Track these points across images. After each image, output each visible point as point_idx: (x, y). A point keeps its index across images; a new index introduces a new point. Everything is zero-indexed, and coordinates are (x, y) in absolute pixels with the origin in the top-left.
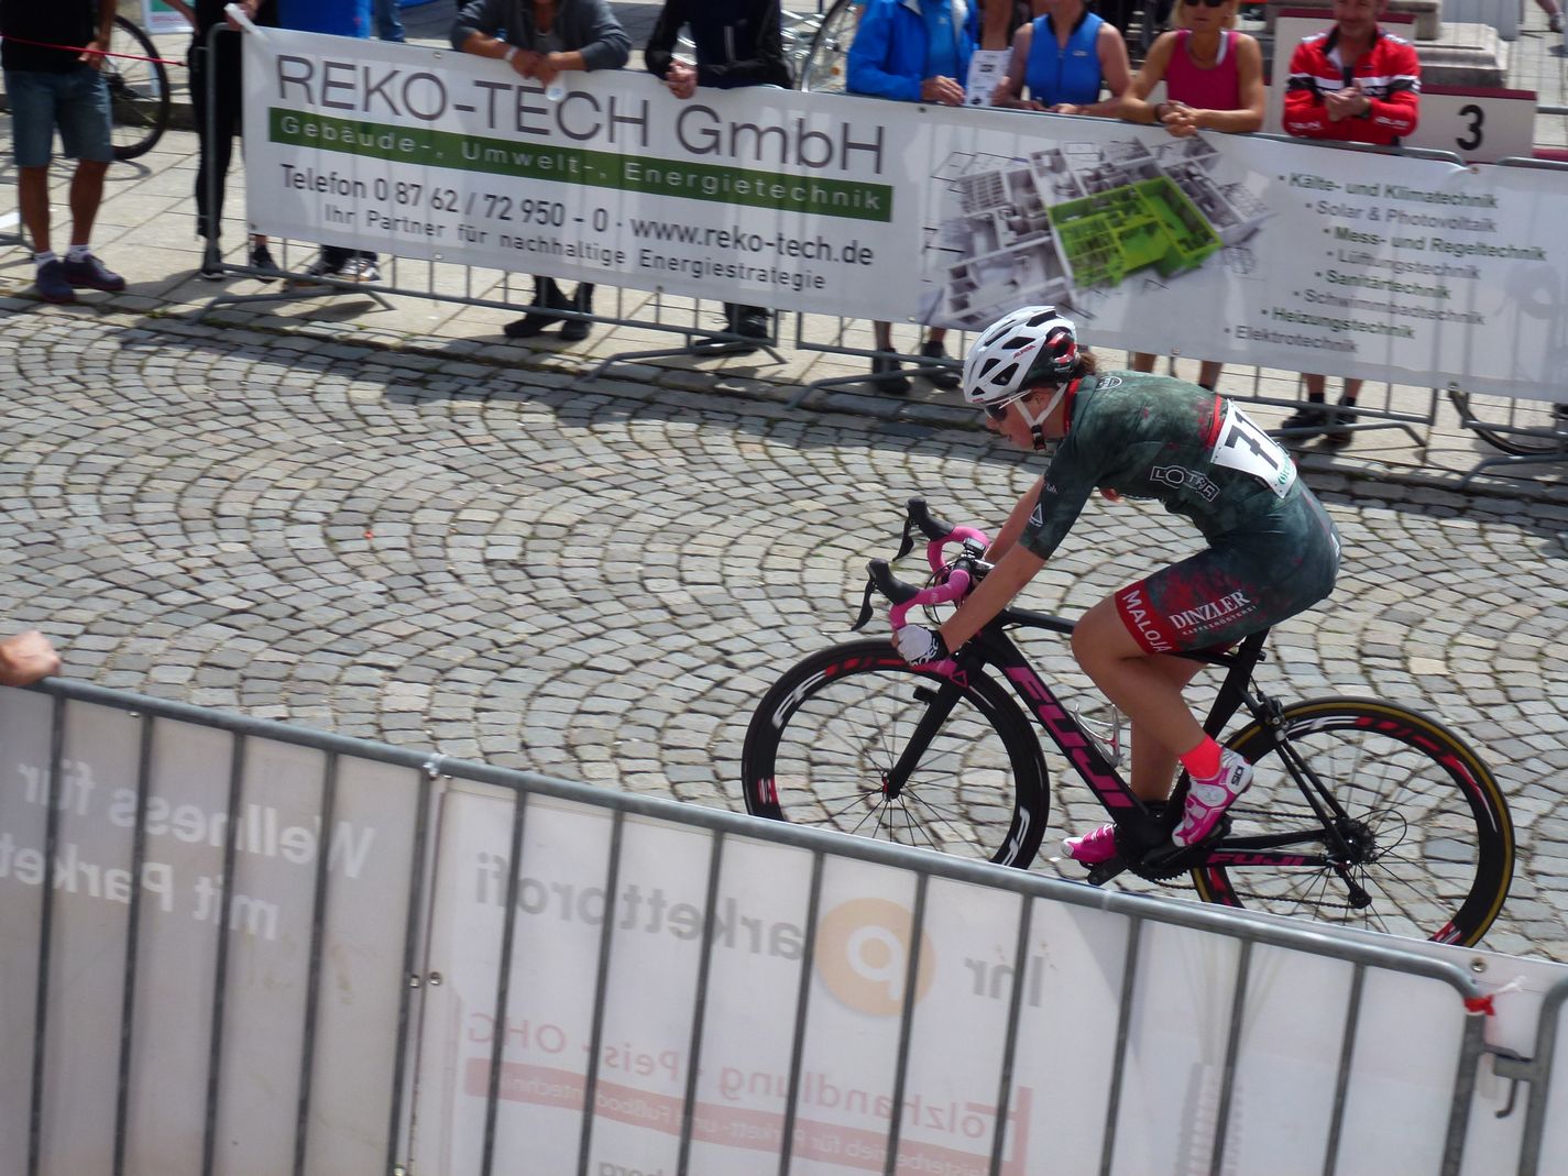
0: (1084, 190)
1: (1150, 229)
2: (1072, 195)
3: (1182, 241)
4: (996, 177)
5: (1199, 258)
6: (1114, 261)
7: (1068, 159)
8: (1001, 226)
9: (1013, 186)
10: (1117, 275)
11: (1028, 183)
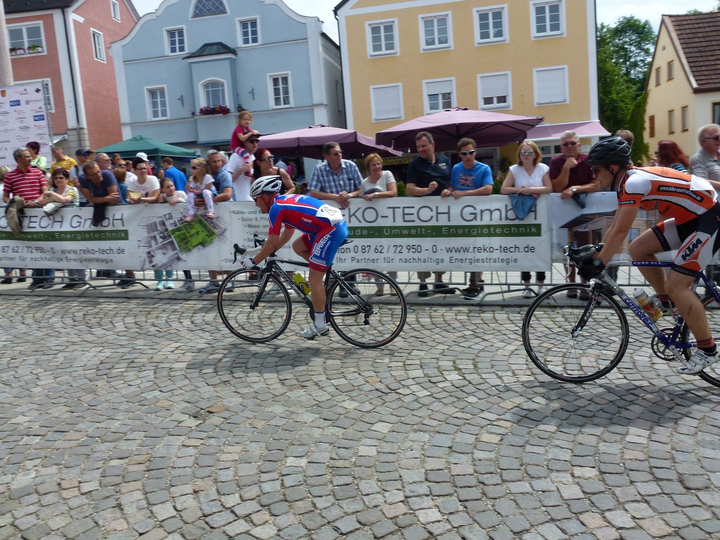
0: (178, 224)
1: (198, 233)
2: (175, 226)
3: (207, 236)
4: (155, 223)
5: (212, 240)
6: (190, 244)
7: (173, 215)
8: (158, 237)
9: (160, 225)
10: (191, 248)
11: (163, 224)
